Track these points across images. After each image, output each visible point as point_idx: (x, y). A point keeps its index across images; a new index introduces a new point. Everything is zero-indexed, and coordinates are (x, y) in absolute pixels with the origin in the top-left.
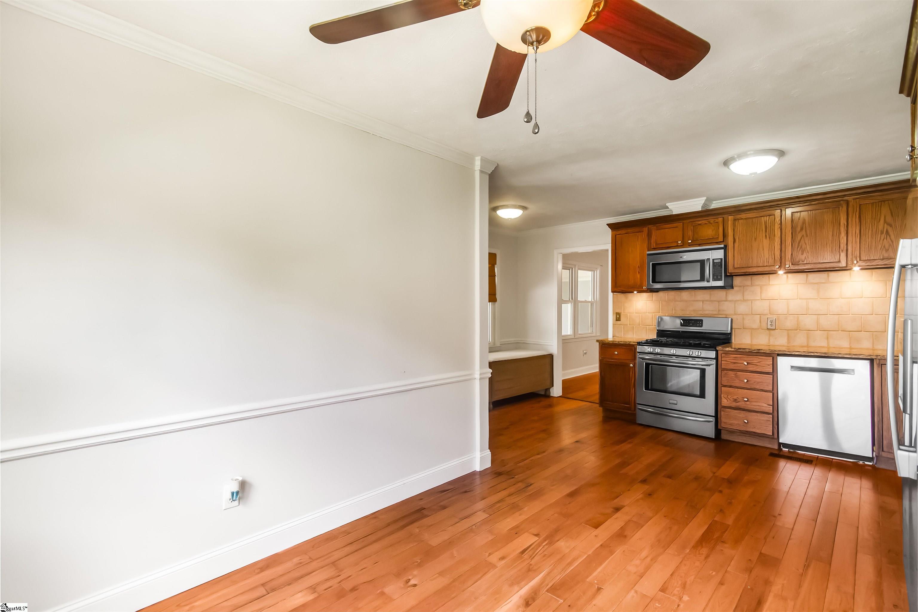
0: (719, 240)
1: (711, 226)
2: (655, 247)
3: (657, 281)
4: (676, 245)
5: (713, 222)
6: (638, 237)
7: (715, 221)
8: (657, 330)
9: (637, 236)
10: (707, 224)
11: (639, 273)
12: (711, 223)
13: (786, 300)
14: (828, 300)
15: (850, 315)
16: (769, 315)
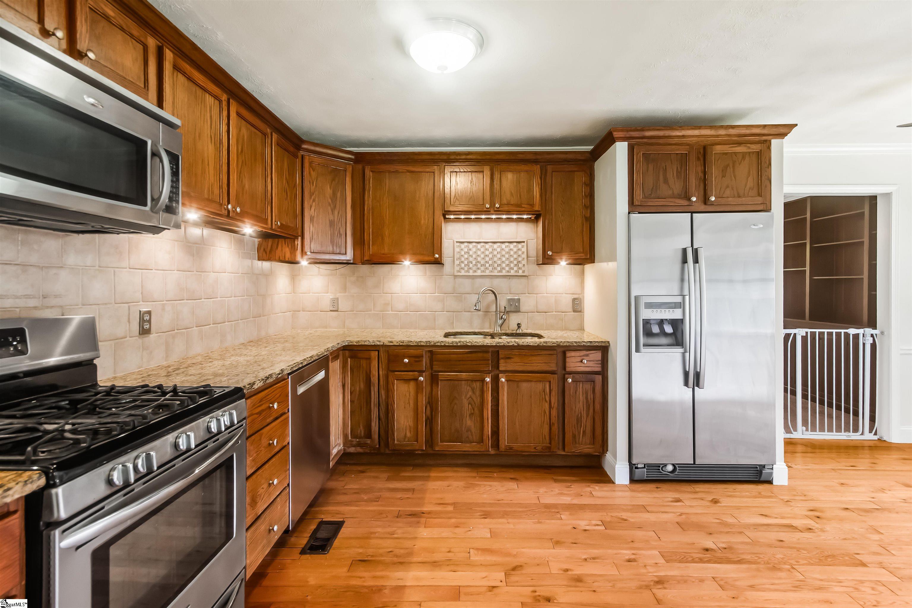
1: (131, 44)
5: (138, 37)
7: (141, 39)
10: (123, 30)
12: (132, 36)
13: (162, 272)
14: (203, 274)
15: (219, 299)
16: (141, 303)
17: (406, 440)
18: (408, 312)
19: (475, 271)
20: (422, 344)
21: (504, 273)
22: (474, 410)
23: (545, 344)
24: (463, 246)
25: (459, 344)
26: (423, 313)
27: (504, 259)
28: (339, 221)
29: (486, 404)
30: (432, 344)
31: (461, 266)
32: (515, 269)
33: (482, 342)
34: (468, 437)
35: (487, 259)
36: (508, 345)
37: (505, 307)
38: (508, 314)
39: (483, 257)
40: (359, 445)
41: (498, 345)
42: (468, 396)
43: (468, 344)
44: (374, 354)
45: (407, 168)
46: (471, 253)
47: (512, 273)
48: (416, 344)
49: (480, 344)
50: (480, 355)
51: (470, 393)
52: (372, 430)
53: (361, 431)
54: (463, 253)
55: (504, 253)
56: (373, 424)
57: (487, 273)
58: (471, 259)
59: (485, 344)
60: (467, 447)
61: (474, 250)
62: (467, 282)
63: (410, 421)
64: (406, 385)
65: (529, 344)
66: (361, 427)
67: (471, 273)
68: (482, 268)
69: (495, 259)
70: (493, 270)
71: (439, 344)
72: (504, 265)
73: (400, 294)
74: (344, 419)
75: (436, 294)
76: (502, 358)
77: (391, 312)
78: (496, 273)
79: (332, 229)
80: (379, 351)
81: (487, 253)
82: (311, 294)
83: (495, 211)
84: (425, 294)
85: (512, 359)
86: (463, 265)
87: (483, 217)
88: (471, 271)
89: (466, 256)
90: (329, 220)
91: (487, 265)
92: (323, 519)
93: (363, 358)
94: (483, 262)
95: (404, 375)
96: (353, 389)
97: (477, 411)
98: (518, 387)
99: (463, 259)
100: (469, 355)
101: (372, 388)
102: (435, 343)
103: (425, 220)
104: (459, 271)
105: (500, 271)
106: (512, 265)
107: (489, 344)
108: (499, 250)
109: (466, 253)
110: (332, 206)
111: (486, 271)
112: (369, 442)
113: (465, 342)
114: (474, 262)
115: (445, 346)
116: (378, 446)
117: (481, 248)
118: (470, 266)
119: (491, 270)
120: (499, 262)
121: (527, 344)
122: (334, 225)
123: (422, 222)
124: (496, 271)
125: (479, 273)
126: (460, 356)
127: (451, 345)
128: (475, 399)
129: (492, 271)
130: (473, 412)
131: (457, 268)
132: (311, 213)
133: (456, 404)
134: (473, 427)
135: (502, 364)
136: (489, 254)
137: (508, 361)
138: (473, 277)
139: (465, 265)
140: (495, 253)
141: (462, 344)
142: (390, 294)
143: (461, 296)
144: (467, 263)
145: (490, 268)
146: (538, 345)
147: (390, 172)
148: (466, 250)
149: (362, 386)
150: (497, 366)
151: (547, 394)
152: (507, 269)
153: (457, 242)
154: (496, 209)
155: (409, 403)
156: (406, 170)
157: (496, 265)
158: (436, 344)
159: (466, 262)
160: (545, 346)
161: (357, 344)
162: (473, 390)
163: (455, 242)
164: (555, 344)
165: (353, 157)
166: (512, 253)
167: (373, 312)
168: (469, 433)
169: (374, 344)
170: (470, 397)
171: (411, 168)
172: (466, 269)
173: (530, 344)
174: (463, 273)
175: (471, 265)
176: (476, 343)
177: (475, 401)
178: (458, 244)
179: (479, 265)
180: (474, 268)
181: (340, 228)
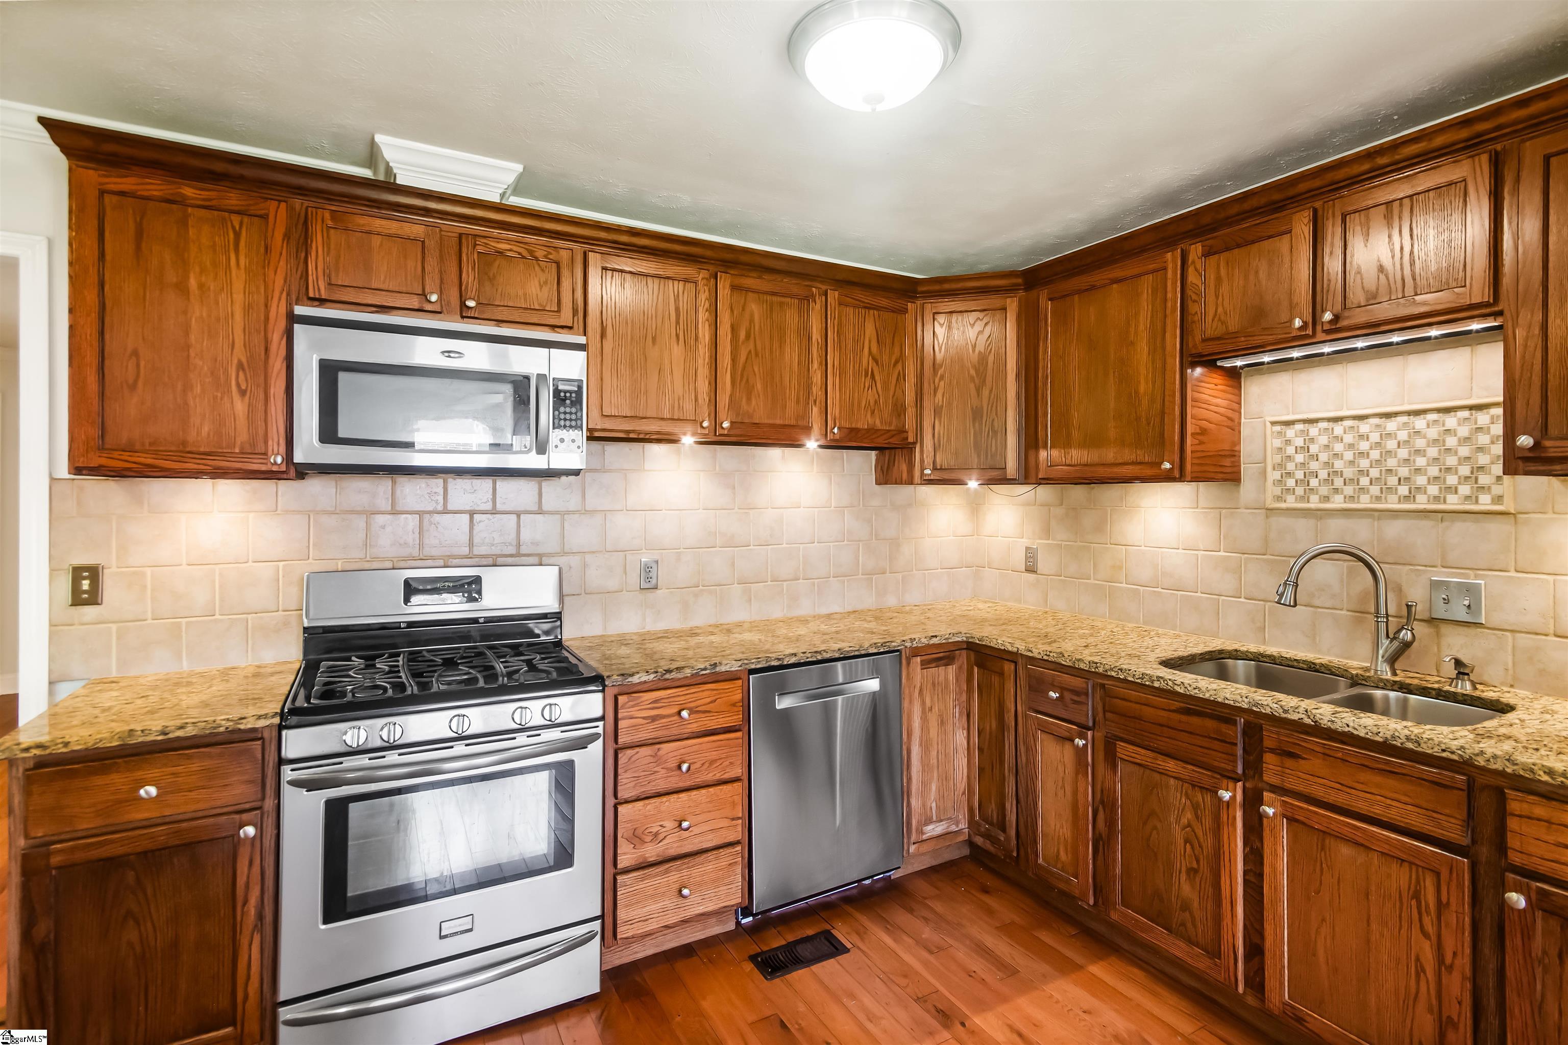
0: (562, 320)
1: (537, 268)
2: (323, 297)
3: (342, 434)
4: (416, 305)
5: (546, 256)
6: (237, 235)
7: (550, 256)
8: (306, 629)
9: (233, 228)
10: (524, 257)
11: (243, 393)
12: (537, 259)
13: (678, 512)
14: (751, 512)
15: (784, 545)
16: (644, 551)
17: (1059, 866)
18: (1159, 590)
19: (1326, 499)
20: (1082, 666)
21: (1421, 502)
22: (1198, 861)
23: (1410, 745)
24: (1290, 432)
25: (1156, 684)
26: (1191, 596)
27: (1421, 462)
28: (992, 406)
29: (1227, 859)
30: (1101, 670)
31: (1285, 486)
32: (1465, 490)
33: (1212, 692)
34: (1183, 924)
35: (1364, 463)
36: (1284, 715)
37: (1407, 605)
38: (1437, 627)
39: (1351, 458)
40: (987, 836)
41: (1254, 709)
42: (1184, 821)
43: (1178, 689)
44: (1009, 667)
45: (1111, 276)
46: (1314, 449)
47: (1453, 502)
48: (1070, 664)
49: (1207, 696)
50: (1210, 724)
51: (1189, 815)
52: (1007, 819)
53: (992, 809)
54: (1290, 450)
55: (1420, 443)
56: (1008, 806)
57: (1365, 502)
58: (1314, 466)
59: (1220, 700)
60: (1178, 949)
61: (1324, 440)
62: (1302, 526)
63: (1065, 827)
64: (1058, 747)
65: (1350, 729)
66: (993, 805)
67: (1314, 502)
68: (1349, 490)
69: (1391, 463)
70: (1383, 496)
71: (1113, 674)
72: (1421, 480)
73: (1143, 548)
74: (968, 777)
75: (1222, 553)
76: (1272, 751)
77: (1124, 585)
78: (1392, 504)
79: (977, 424)
80: (1016, 663)
81: (1364, 446)
82: (1000, 538)
83: (1328, 332)
84: (1196, 552)
85: (1302, 762)
86: (1291, 483)
87: (1296, 354)
88: (1314, 498)
89: (1300, 458)
90: (972, 408)
91: (1365, 481)
92: (834, 928)
93: (995, 672)
94: (1349, 473)
95: (1052, 723)
96: (981, 727)
97: (1204, 868)
98: (1323, 849)
99: (1290, 466)
100: (1184, 718)
101: (1006, 734)
102: (1106, 671)
103: (1147, 383)
104: (1279, 499)
105: (1407, 498)
106: (1452, 480)
107: (1232, 703)
108: (1403, 435)
109: (1298, 449)
110: (977, 381)
111: (1362, 497)
112: (1002, 839)
113: (1170, 683)
114: (1323, 474)
115: (1125, 681)
116: (1015, 854)
117: (1345, 433)
118: (1311, 484)
119: (1378, 493)
120: (1404, 472)
121: (1347, 729)
122: (982, 417)
123: (1142, 389)
124: (1394, 498)
125: (1338, 502)
126: (1163, 713)
127: (1139, 681)
128: (1200, 833)
129: (1378, 499)
130: (1195, 865)
131: (1272, 490)
132: (937, 401)
133: (1155, 828)
134: (1196, 904)
135: (1271, 767)
136: (1371, 448)
137: (1289, 762)
138: (1319, 512)
139: (1297, 482)
140: (1391, 445)
141: (1163, 685)
142: (1123, 547)
143: (1284, 561)
144: (1302, 477)
145: (1375, 490)
146: (1385, 742)
147: (1080, 292)
148: (1299, 442)
149: (994, 725)
150: (1254, 767)
151: (1428, 913)
152: (1433, 490)
153: (1273, 423)
154: (1326, 327)
155: (1063, 787)
156: (1109, 279)
157: (1392, 481)
158: (1109, 673)
159: (1299, 475)
160: (1411, 750)
161: (980, 643)
162: (1195, 807)
163: (1268, 424)
164: (1453, 753)
165: (1020, 281)
166: (1451, 442)
167: (1092, 581)
168: (1187, 914)
169: (1003, 648)
170: (1189, 825)
171: (1118, 273)
172: (1300, 491)
173: (1355, 732)
174: (1291, 502)
175: (1314, 482)
176: (1196, 691)
177: (1202, 840)
178: (1277, 428)
179: (1338, 482)
180: (1324, 490)
181: (993, 420)
